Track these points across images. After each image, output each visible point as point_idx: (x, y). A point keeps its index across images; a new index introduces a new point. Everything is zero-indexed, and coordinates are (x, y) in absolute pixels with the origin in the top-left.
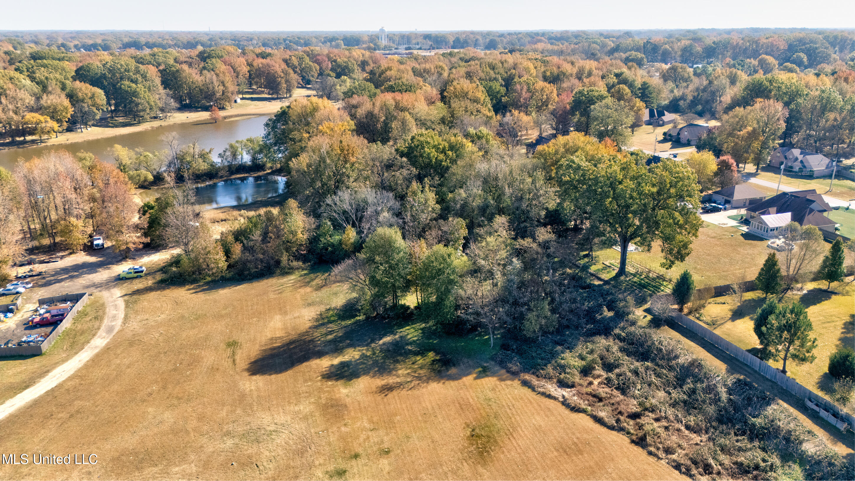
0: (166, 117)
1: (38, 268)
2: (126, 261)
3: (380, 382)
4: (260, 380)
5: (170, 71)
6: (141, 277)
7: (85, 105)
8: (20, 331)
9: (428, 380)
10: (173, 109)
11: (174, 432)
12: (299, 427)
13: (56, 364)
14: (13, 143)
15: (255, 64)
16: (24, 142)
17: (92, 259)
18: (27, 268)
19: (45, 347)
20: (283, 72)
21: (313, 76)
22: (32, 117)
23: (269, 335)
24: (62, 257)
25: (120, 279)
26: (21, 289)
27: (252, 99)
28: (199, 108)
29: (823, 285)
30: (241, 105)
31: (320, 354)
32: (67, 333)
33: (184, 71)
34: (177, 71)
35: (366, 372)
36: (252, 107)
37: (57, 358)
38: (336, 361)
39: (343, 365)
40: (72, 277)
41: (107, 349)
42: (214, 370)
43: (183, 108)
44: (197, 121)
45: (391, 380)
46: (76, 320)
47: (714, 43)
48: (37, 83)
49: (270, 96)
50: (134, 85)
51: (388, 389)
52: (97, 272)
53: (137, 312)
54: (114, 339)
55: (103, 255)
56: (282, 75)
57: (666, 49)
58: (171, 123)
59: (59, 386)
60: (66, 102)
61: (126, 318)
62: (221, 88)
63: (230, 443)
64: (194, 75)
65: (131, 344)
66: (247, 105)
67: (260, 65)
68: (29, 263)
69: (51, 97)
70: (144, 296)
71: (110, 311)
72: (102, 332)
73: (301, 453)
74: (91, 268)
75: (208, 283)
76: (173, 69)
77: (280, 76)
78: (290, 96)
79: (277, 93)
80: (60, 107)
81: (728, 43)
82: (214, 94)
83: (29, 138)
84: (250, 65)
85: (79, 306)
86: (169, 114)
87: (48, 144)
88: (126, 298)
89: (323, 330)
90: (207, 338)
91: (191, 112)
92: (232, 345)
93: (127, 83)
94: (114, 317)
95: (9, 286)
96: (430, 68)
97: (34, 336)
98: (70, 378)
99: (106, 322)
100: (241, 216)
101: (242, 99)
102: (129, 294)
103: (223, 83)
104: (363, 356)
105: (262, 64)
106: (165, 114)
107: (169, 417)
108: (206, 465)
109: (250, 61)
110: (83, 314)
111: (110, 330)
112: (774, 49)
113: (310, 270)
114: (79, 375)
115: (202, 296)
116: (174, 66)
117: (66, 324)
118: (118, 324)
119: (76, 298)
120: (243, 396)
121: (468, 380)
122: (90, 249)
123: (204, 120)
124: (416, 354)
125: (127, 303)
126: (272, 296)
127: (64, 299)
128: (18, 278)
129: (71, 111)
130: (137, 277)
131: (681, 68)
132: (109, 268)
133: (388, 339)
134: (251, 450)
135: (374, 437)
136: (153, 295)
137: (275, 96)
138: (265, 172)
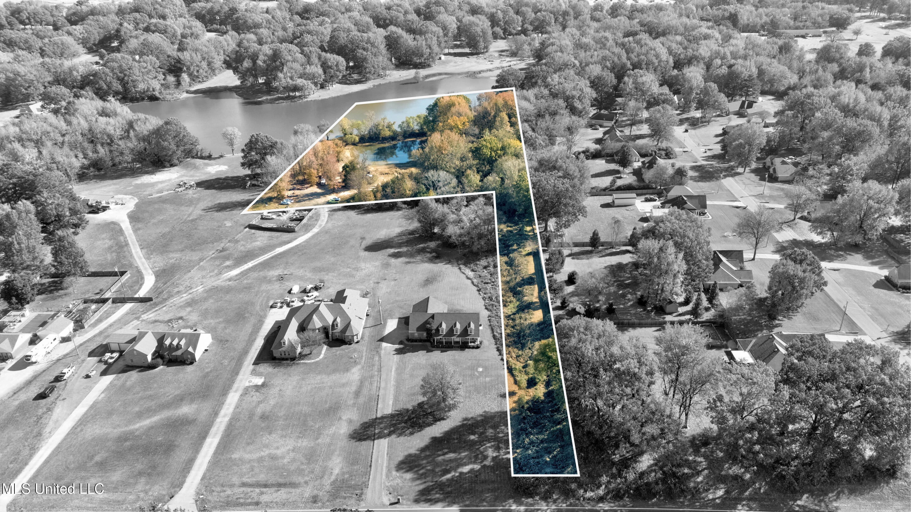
1: (297, 192)
2: (333, 194)
3: (407, 260)
4: (367, 253)
6: (337, 203)
7: (332, 71)
8: (288, 221)
9: (426, 262)
11: (333, 264)
12: (372, 269)
13: (300, 236)
14: (289, 98)
15: (464, 20)
16: (295, 97)
17: (319, 191)
18: (292, 192)
19: (296, 229)
22: (300, 82)
23: (378, 237)
24: (307, 188)
25: (328, 203)
26: (289, 203)
27: (455, 55)
29: (589, 248)
30: (444, 62)
31: (392, 247)
32: (305, 225)
35: (405, 256)
37: (300, 234)
38: (396, 251)
39: (398, 252)
40: (310, 199)
41: (318, 233)
42: (353, 246)
45: (412, 260)
46: (309, 220)
48: (305, 55)
49: (469, 51)
50: (365, 53)
51: (409, 263)
52: (320, 198)
53: (332, 220)
54: (320, 230)
55: (324, 189)
58: (388, 81)
59: (300, 244)
60: (320, 71)
61: (327, 222)
63: (349, 270)
64: (409, 40)
65: (327, 233)
66: (448, 62)
68: (293, 189)
69: (312, 67)
70: (336, 212)
71: (322, 218)
72: (317, 226)
73: (369, 276)
74: (317, 195)
75: (365, 210)
78: (487, 51)
79: (476, 49)
80: (316, 75)
82: (423, 54)
83: (297, 94)
85: (311, 214)
86: (388, 73)
87: (309, 99)
88: (329, 212)
89: (399, 238)
90: (354, 235)
92: (363, 238)
93: (361, 51)
94: (323, 221)
95: (285, 201)
97: (292, 224)
98: (304, 242)
99: (319, 222)
100: (396, 172)
101: (447, 54)
102: (331, 210)
104: (407, 251)
105: (469, 21)
106: (385, 72)
107: (333, 259)
108: (339, 274)
109: (460, 18)
110: (311, 217)
111: (320, 226)
114: (307, 241)
115: (360, 216)
117: (304, 221)
118: (324, 224)
119: (309, 210)
120: (359, 257)
121: (439, 264)
122: (320, 185)
124: (428, 252)
125: (329, 215)
126: (387, 220)
127: (305, 210)
128: (288, 197)
129: (323, 77)
130: (335, 203)
132: (325, 197)
133: (422, 245)
134: (354, 273)
135: (394, 275)
136: (341, 212)
137: (473, 52)
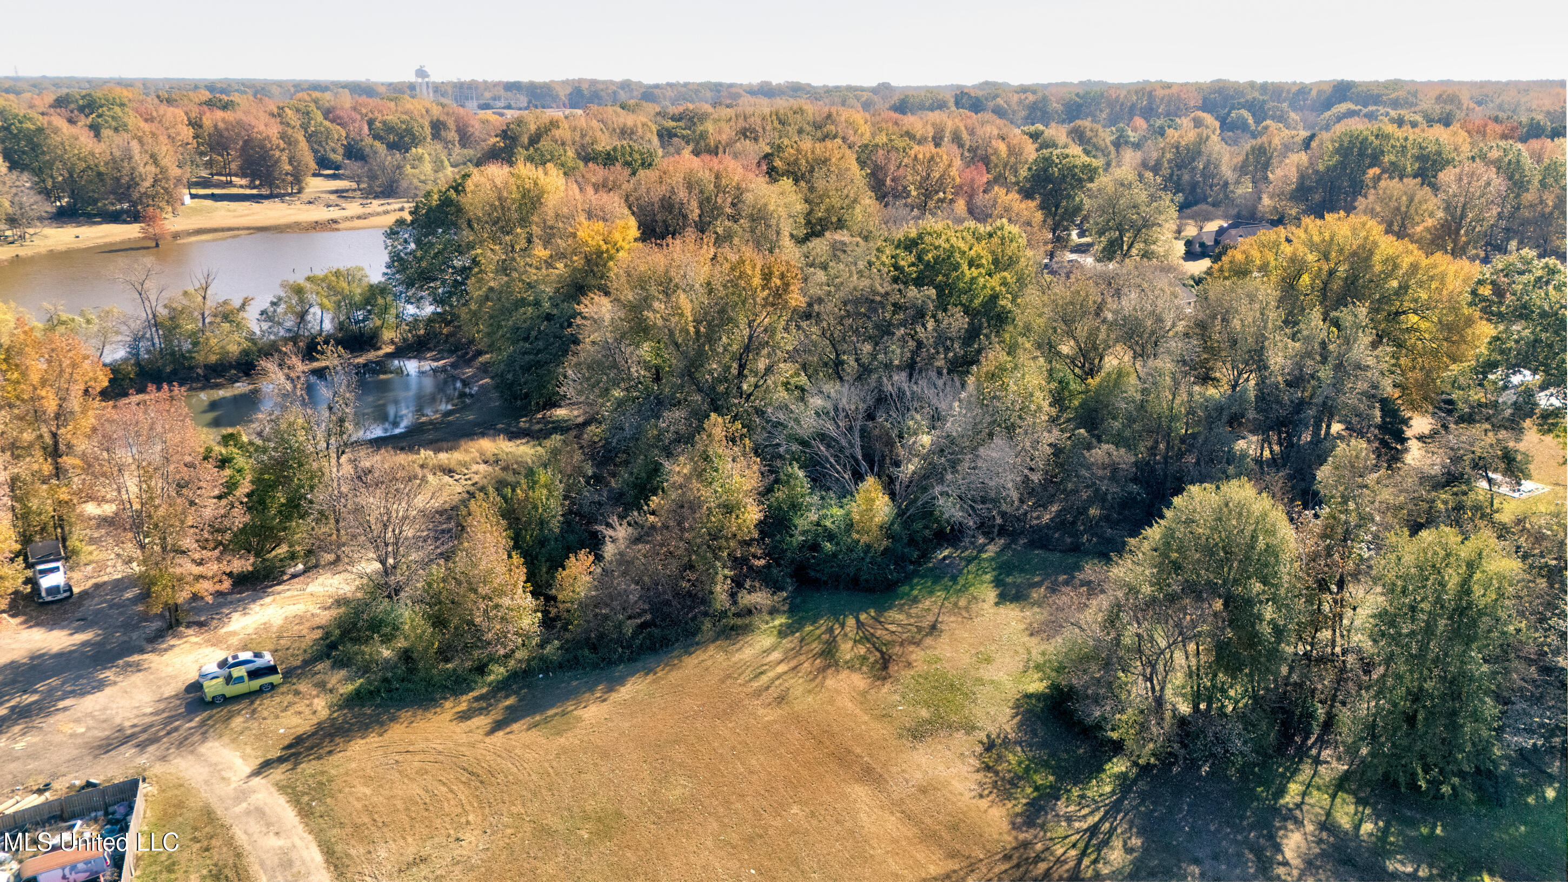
0: (22, 237)
2: (180, 636)
5: (20, 131)
6: (273, 687)
10: (40, 219)
15: (208, 123)
17: (56, 639)
20: (282, 138)
21: (334, 150)
25: (208, 704)
27: (213, 197)
28: (95, 215)
30: (198, 210)
33: (56, 131)
34: (40, 130)
36: (223, 213)
40: (23, 714)
43: (63, 216)
44: (106, 245)
47: (1077, 95)
49: (255, 192)
52: (100, 686)
56: (282, 145)
57: (999, 106)
58: (40, 250)
61: (337, 862)
62: (152, 169)
64: (81, 139)
66: (209, 211)
67: (221, 125)
70: (336, 758)
71: (254, 838)
75: (503, 686)
76: (28, 125)
77: (278, 146)
78: (299, 192)
79: (271, 185)
81: (1102, 95)
82: (133, 183)
84: (195, 124)
86: (31, 231)
88: (278, 774)
91: (80, 224)
94: (286, 864)
96: (635, 126)
100: (422, 465)
101: (193, 196)
102: (281, 760)
103: (154, 158)
105: (223, 120)
106: (18, 232)
109: (193, 115)
110: (156, 867)
112: (1182, 106)
113: (792, 611)
115: (536, 739)
116: (30, 119)
122: (40, 607)
123: (122, 242)
125: (294, 796)
126: (764, 712)
127: (59, 813)
130: (260, 691)
131: (1091, 130)
132: (138, 668)
136: (362, 752)
137: (265, 191)
138: (381, 353)
